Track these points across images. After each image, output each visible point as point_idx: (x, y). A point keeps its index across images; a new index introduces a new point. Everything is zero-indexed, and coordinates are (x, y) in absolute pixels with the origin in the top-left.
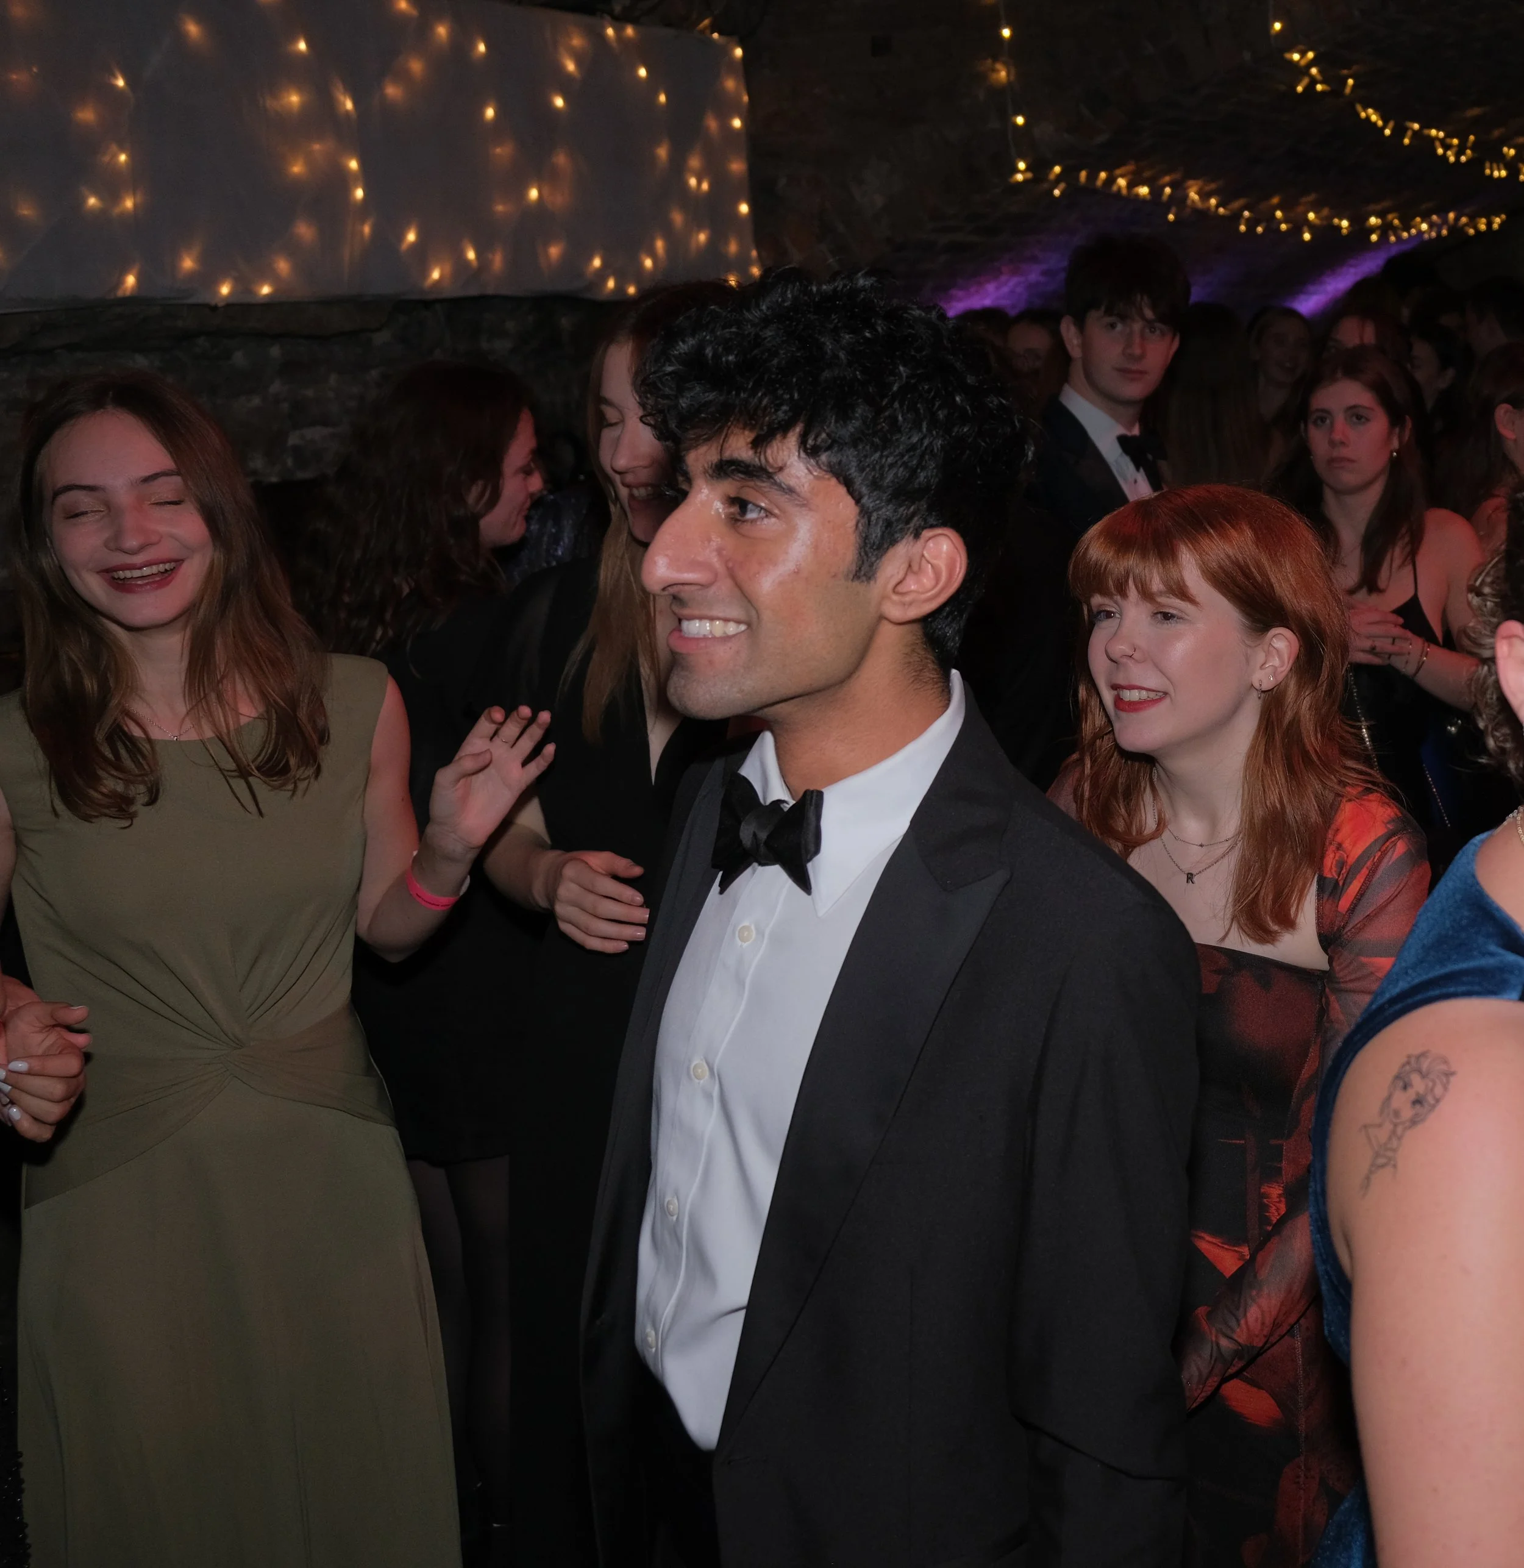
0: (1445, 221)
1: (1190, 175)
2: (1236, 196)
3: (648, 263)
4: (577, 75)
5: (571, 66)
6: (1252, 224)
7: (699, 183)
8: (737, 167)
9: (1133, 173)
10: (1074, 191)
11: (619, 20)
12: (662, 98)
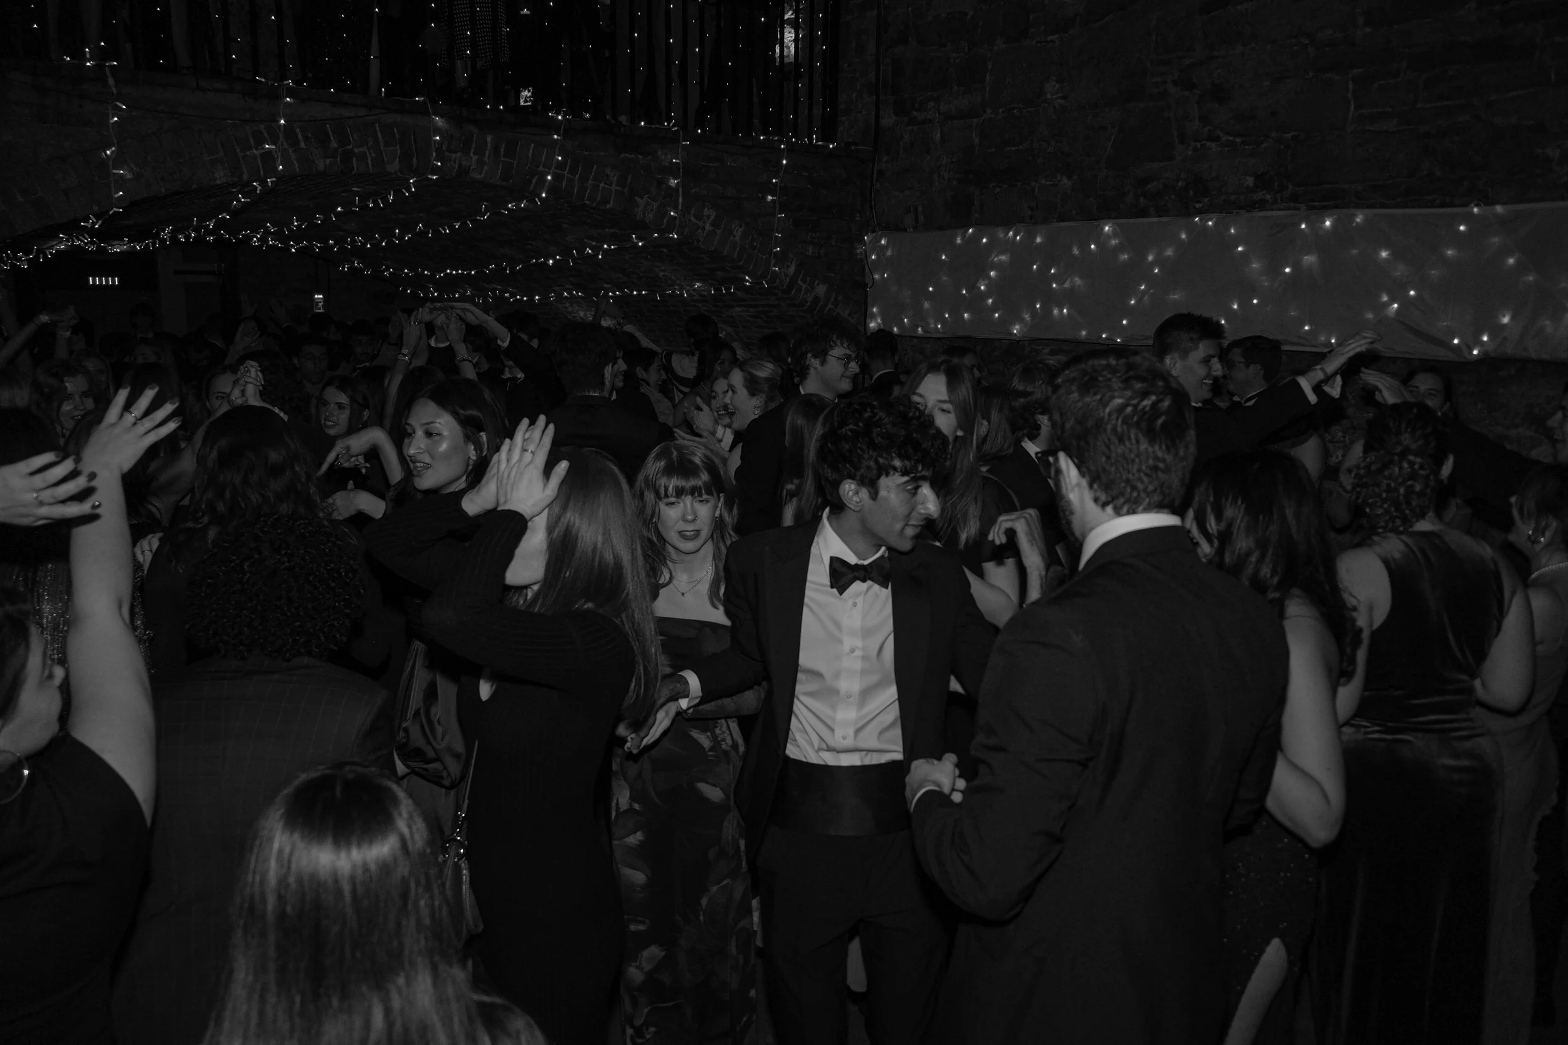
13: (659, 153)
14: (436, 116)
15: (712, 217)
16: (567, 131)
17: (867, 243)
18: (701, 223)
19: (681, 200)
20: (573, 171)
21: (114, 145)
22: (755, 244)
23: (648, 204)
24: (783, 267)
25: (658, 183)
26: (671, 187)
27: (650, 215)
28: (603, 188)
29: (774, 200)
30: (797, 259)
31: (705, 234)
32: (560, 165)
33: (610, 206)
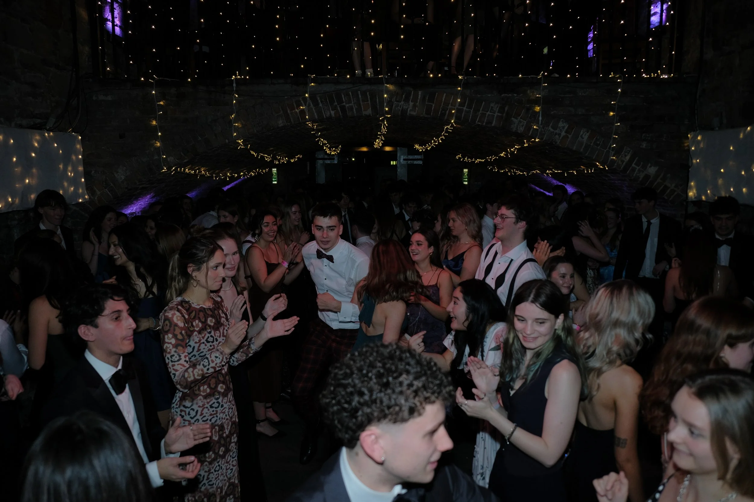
1: (202, 167)
2: (212, 172)
4: (38, 147)
5: (36, 145)
6: (216, 178)
7: (71, 174)
8: (81, 168)
9: (190, 168)
10: (176, 174)
11: (49, 131)
12: (61, 152)
13: (528, 92)
14: (387, 84)
15: (566, 128)
16: (466, 85)
17: (690, 138)
18: (557, 131)
19: (540, 118)
20: (469, 107)
21: (234, 113)
22: (598, 142)
23: (520, 122)
24: (620, 156)
25: (528, 109)
26: (535, 112)
27: (521, 128)
28: (489, 115)
29: (613, 115)
30: (631, 151)
31: (561, 138)
32: (462, 104)
33: (493, 125)
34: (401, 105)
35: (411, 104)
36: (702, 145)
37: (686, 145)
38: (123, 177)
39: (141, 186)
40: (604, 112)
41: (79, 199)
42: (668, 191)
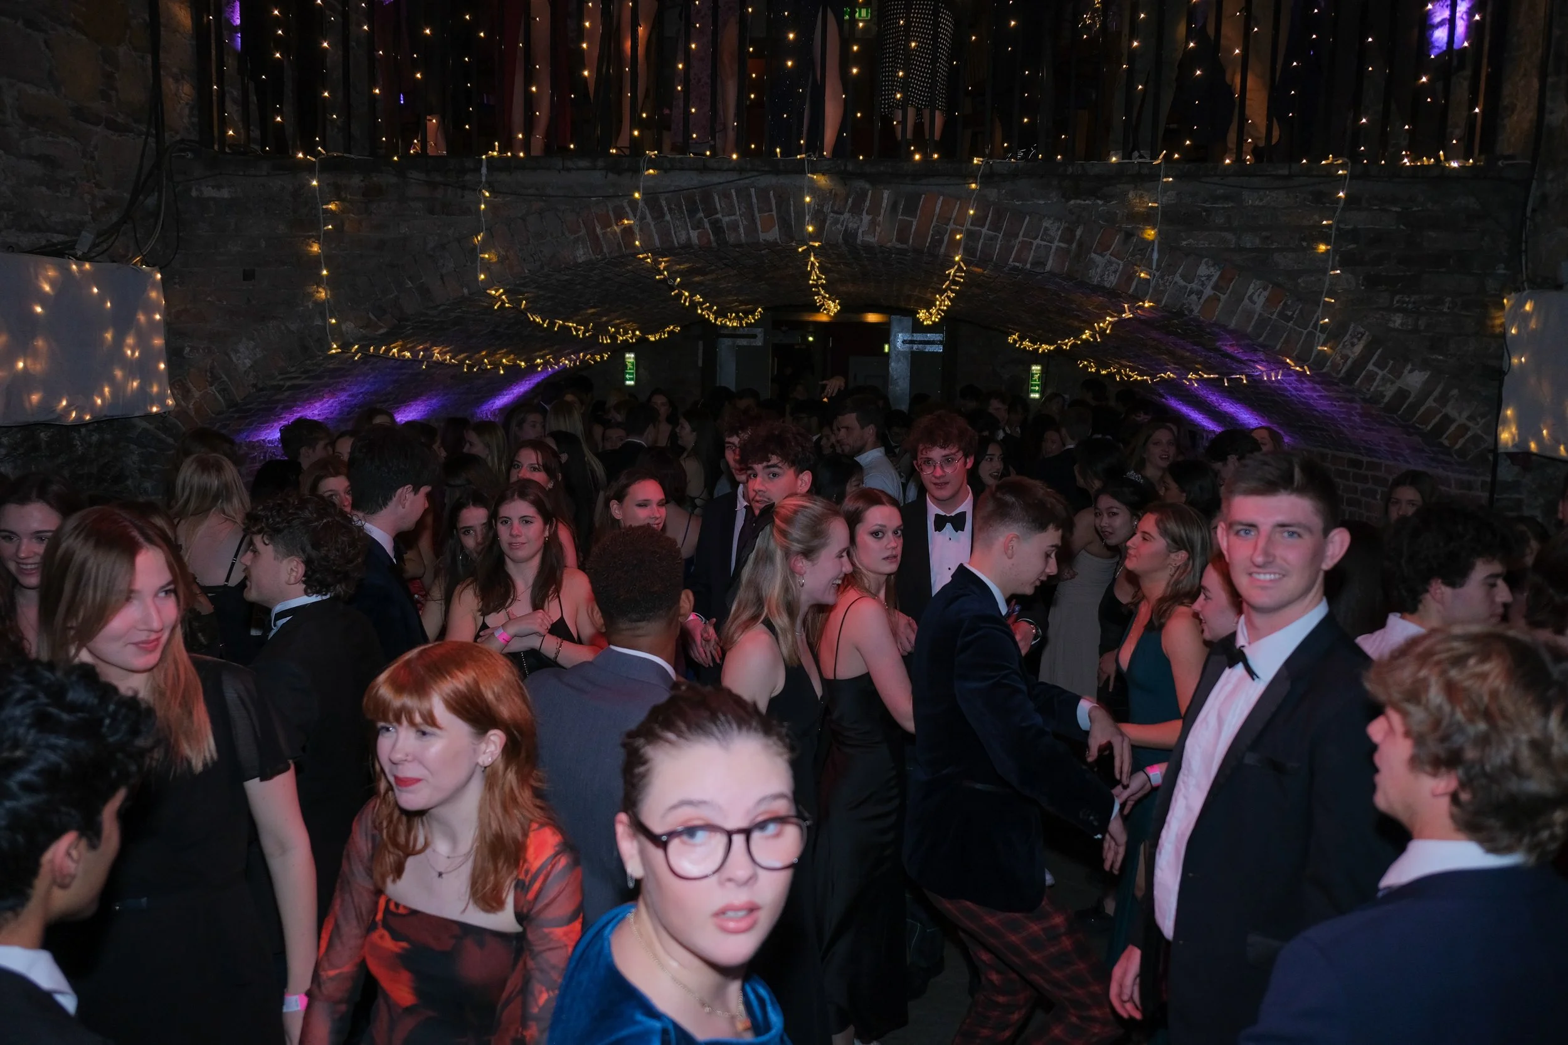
0: (578, 358)
1: (435, 344)
2: (461, 352)
3: (99, 401)
4: (51, 293)
5: (47, 288)
6: (470, 367)
7: (133, 353)
8: (158, 342)
9: (401, 346)
10: (366, 358)
11: (80, 259)
12: (109, 304)
13: (1130, 196)
14: (813, 173)
15: (1214, 279)
16: (988, 178)
17: (1507, 307)
18: (1194, 286)
19: (1155, 256)
20: (996, 228)
21: (482, 231)
22: (1290, 313)
23: (1110, 263)
24: (1340, 346)
25: (1129, 235)
26: (1144, 241)
27: (1112, 278)
28: (1039, 246)
29: (1327, 251)
30: (1367, 333)
31: (1202, 301)
32: (978, 220)
33: (1048, 268)
34: (843, 222)
35: (866, 218)
36: (1533, 325)
37: (1498, 322)
38: (248, 362)
39: (289, 383)
40: (1305, 244)
41: (151, 407)
42: (1453, 427)
